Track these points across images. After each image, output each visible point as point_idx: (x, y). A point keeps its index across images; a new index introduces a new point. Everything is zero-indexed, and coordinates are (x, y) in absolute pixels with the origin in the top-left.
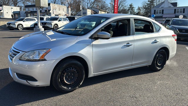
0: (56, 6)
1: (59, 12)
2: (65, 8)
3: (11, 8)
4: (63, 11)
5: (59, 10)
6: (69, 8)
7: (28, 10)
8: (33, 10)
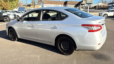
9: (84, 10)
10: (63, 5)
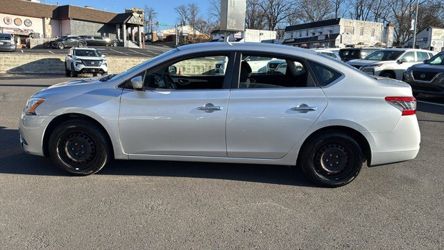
0: (355, 24)
1: (361, 37)
2: (379, 27)
3: (260, 34)
4: (373, 35)
5: (362, 33)
6: (390, 28)
7: (290, 37)
8: (301, 36)
9: (137, 47)
10: (48, 21)
